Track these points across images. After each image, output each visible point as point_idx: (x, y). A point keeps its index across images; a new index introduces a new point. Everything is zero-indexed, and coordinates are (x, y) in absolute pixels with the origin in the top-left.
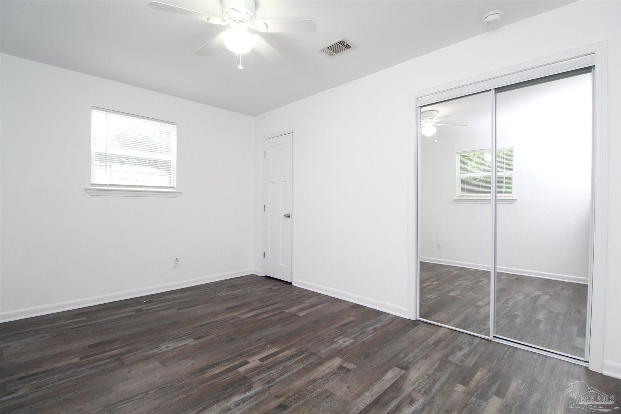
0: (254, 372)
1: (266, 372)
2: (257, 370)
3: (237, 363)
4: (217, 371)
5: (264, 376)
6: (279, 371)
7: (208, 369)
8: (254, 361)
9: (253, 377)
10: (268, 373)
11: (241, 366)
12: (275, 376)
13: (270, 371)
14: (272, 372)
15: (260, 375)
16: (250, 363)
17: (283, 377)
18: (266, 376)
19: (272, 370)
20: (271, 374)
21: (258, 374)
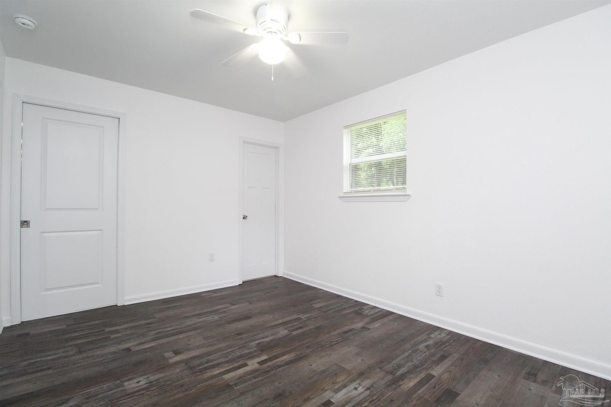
0: (254, 354)
1: (244, 354)
2: (251, 356)
3: (269, 363)
4: (286, 357)
5: (246, 351)
6: (233, 354)
7: (295, 360)
8: (253, 364)
9: (255, 351)
10: (243, 353)
11: (266, 359)
12: (238, 350)
13: (240, 355)
14: (239, 354)
15: (250, 352)
16: (257, 363)
17: (231, 350)
18: (245, 351)
19: (239, 355)
20: (241, 352)
21: (251, 353)
